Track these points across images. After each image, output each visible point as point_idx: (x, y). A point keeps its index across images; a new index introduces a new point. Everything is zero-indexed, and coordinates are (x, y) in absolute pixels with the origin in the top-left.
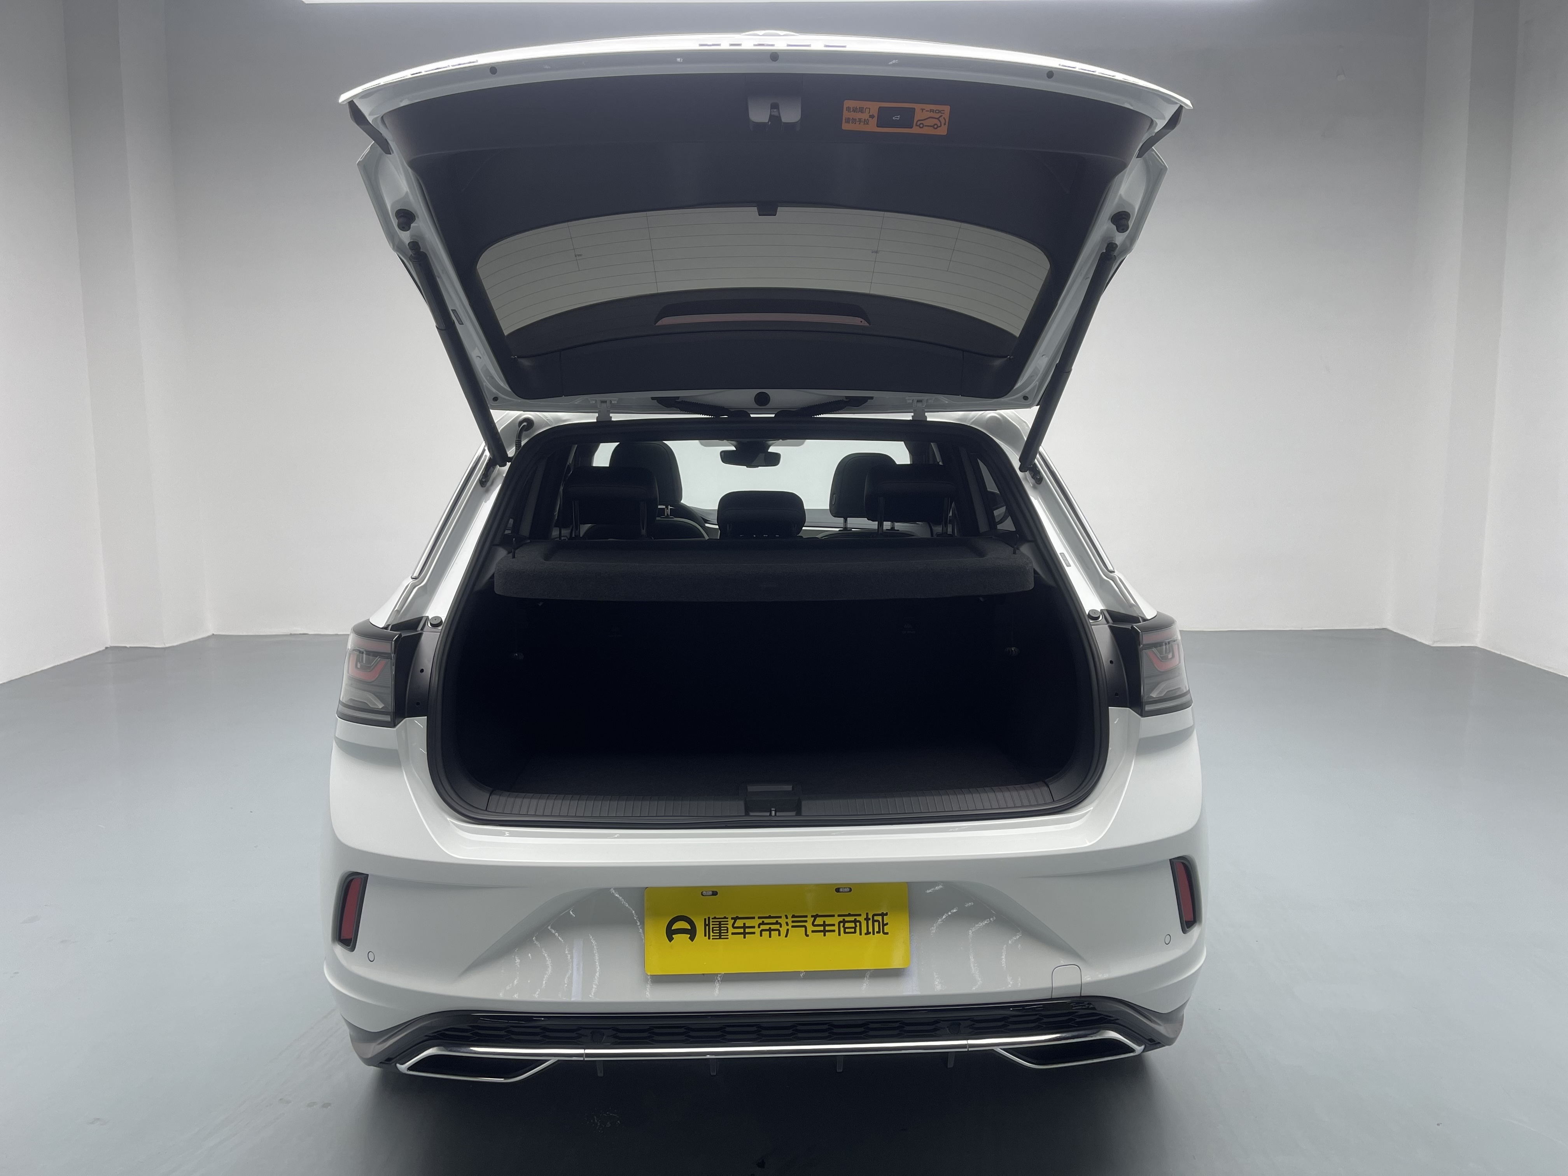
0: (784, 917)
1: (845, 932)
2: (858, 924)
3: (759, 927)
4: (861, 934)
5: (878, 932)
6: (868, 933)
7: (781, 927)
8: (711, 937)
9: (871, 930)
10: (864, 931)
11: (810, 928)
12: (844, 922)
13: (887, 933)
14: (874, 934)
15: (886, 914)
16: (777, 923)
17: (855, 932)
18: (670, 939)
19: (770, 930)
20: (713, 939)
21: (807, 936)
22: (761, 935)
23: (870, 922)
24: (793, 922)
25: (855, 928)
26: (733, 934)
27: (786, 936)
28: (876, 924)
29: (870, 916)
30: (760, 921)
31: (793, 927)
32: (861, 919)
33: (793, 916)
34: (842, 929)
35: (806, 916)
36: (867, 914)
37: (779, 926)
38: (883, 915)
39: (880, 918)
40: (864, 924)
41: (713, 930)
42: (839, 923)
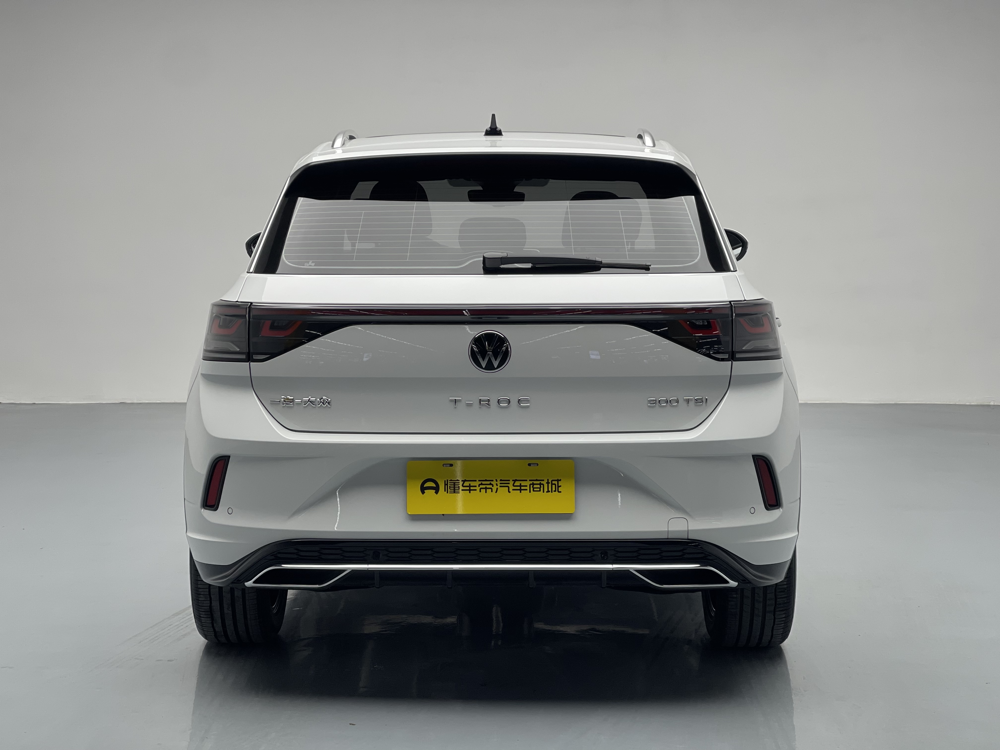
0: (495, 481)
1: (534, 491)
2: (542, 486)
3: (479, 486)
4: (544, 492)
5: (555, 491)
6: (548, 491)
7: (493, 486)
8: (449, 492)
9: (550, 489)
10: (546, 490)
11: (511, 488)
12: (533, 484)
13: (560, 492)
14: (552, 492)
15: (560, 480)
16: (490, 484)
17: (540, 491)
18: (423, 493)
19: (486, 488)
20: (450, 493)
21: (509, 492)
22: (480, 491)
23: (550, 485)
24: (501, 484)
25: (540, 488)
26: (462, 490)
27: (496, 492)
28: (554, 486)
29: (550, 481)
30: (480, 483)
31: (501, 486)
32: (544, 483)
33: (501, 480)
34: (532, 489)
35: (509, 481)
37: (491, 486)
39: (556, 482)
40: (546, 486)
41: (450, 488)
42: (530, 485)
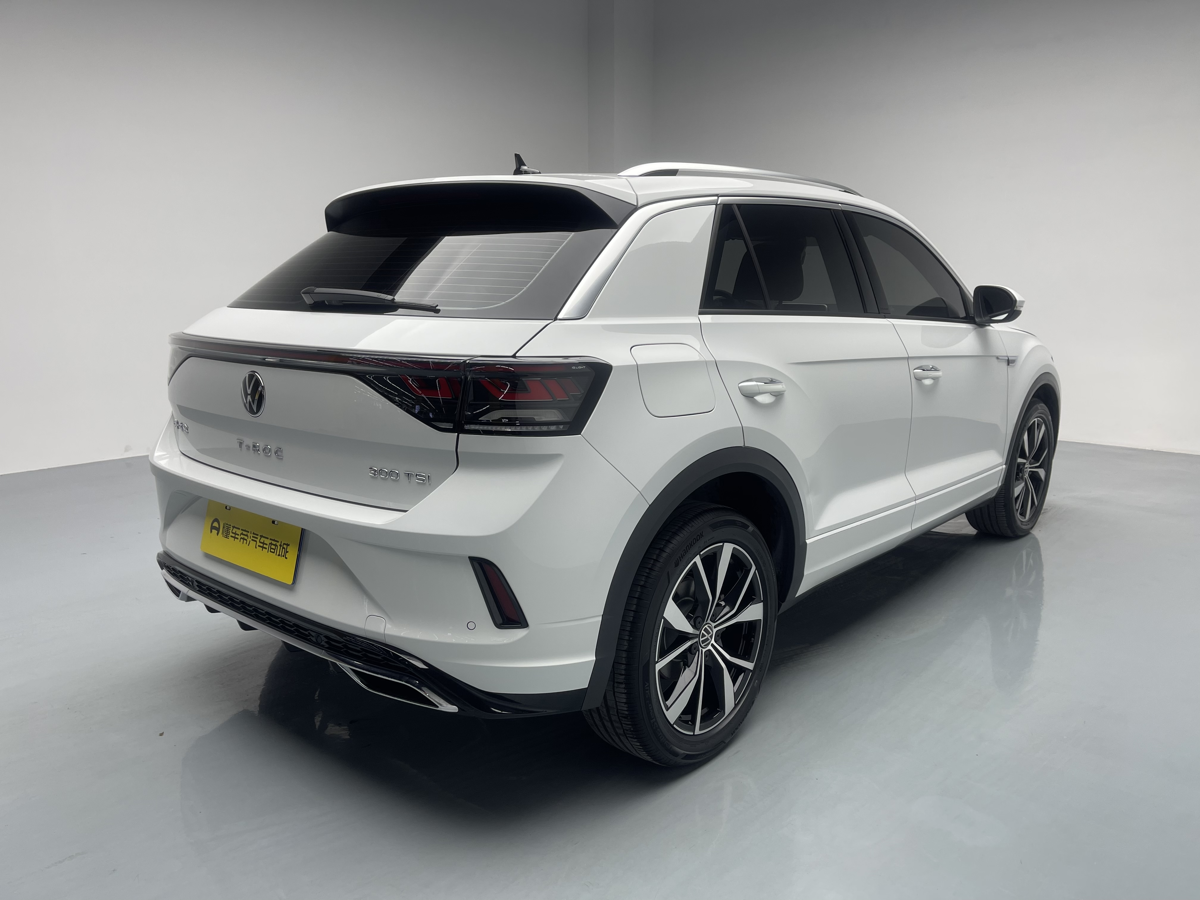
0: (250, 532)
1: (271, 551)
2: (276, 547)
3: (240, 536)
4: (276, 555)
5: (283, 556)
6: (279, 555)
7: (248, 538)
8: (224, 536)
9: (280, 554)
10: (278, 553)
11: (258, 543)
12: (271, 544)
13: (286, 558)
14: (281, 556)
15: (289, 545)
16: (247, 535)
17: (274, 553)
18: (211, 532)
19: (244, 539)
21: (256, 548)
22: (240, 541)
23: (282, 548)
24: (253, 537)
25: (274, 549)
26: (231, 536)
27: (248, 545)
28: (284, 550)
29: (282, 545)
30: (241, 532)
31: (252, 540)
32: (278, 544)
33: (254, 533)
34: (270, 548)
35: (258, 535)
36: (281, 542)
37: (247, 537)
38: (288, 545)
39: (285, 546)
40: (279, 547)
41: (225, 532)
42: (270, 544)
